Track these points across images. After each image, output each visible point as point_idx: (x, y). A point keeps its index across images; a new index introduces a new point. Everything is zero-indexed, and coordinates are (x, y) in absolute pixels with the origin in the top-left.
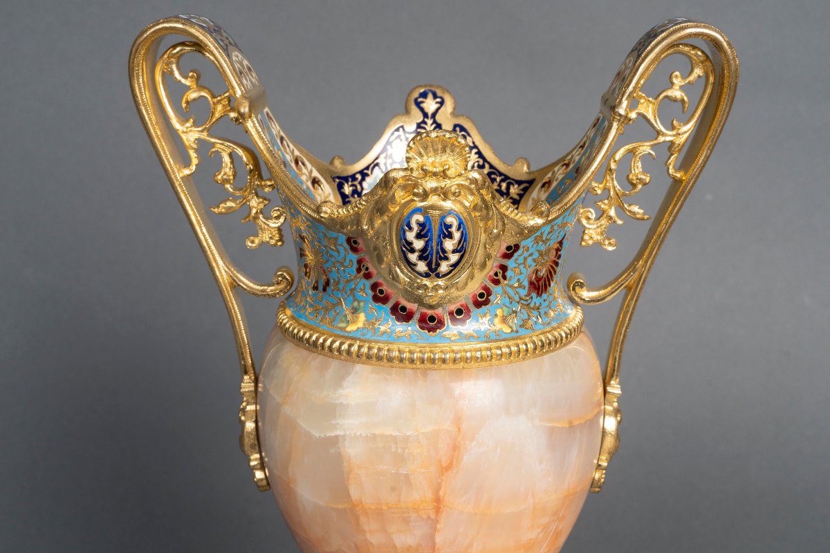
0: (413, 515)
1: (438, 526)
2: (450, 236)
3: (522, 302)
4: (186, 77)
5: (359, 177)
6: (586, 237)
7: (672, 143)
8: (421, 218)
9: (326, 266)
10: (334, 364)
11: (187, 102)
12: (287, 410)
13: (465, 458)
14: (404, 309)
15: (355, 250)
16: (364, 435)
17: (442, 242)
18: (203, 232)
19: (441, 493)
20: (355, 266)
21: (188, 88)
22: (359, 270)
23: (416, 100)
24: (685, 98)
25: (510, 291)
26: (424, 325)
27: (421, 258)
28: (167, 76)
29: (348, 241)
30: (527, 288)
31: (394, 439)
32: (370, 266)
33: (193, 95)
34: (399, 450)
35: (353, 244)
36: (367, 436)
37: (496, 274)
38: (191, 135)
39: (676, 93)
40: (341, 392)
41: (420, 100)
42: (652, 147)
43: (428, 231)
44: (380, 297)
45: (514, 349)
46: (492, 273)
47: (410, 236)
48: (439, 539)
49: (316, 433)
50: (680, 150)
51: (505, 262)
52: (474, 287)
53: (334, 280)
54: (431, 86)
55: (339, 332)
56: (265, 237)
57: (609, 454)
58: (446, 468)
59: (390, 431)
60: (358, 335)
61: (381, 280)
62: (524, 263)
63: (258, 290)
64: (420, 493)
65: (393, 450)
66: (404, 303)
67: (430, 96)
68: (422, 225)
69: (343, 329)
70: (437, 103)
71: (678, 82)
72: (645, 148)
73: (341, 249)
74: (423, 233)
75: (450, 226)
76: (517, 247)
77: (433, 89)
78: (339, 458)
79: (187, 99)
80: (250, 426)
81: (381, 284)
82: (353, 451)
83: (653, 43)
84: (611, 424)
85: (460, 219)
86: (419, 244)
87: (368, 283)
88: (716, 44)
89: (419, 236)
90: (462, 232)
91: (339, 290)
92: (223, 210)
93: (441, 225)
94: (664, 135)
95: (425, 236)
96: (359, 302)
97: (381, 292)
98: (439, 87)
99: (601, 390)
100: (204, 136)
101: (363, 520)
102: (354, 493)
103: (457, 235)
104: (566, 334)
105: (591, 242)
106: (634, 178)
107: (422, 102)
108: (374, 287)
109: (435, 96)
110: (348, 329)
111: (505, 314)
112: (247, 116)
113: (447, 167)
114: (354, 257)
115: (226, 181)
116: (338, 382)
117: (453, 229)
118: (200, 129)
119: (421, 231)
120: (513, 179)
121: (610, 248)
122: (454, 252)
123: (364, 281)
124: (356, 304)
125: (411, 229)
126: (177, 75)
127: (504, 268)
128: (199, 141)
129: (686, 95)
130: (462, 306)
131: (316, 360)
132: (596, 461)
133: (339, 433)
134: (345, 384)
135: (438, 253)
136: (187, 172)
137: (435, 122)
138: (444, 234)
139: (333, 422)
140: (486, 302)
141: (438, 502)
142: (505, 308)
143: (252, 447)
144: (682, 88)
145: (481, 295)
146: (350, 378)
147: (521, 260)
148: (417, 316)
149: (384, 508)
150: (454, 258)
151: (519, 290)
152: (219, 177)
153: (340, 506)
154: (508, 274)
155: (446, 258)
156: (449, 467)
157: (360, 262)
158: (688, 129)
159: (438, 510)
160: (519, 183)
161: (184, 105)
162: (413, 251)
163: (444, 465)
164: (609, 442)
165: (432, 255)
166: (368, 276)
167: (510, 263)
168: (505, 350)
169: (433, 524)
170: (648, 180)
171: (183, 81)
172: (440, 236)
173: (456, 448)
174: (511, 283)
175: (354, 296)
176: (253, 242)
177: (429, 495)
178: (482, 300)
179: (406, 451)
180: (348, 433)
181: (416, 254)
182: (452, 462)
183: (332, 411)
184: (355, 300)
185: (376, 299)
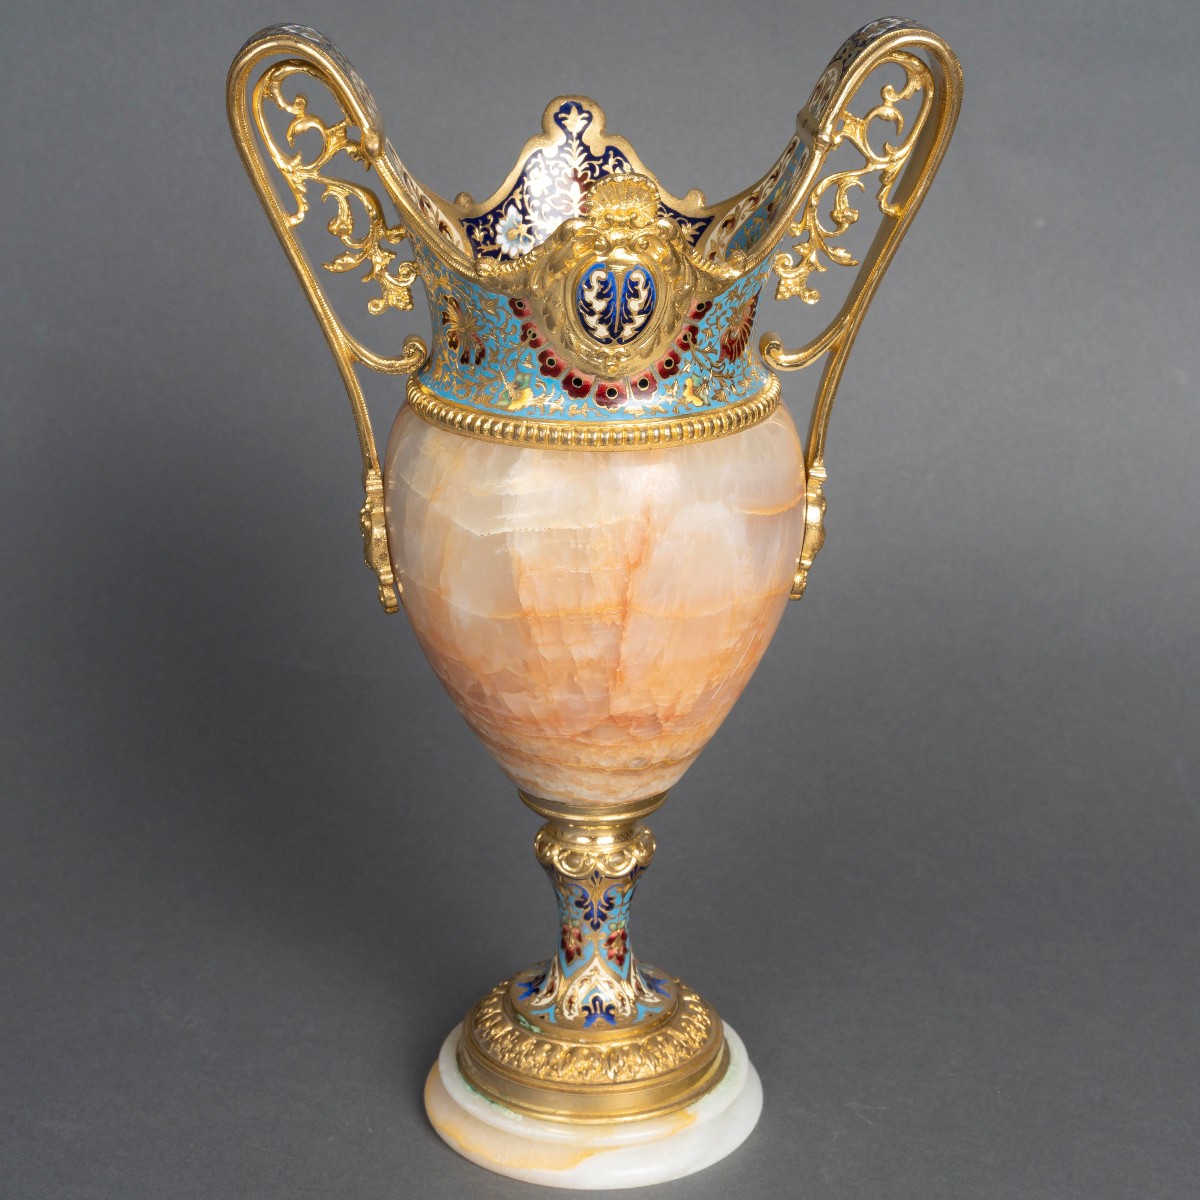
0: (596, 622)
1: (625, 634)
2: (636, 295)
3: (714, 369)
4: (291, 104)
5: (491, 218)
6: (782, 289)
7: (884, 172)
8: (603, 275)
9: (480, 333)
10: (496, 450)
11: (293, 135)
12: (437, 506)
13: (656, 553)
14: (578, 381)
15: (519, 314)
16: (537, 530)
17: (626, 303)
18: (317, 295)
19: (628, 594)
20: (520, 332)
21: (294, 118)
22: (524, 337)
23: (556, 115)
24: (900, 118)
25: (700, 356)
26: (603, 400)
27: (601, 321)
28: (269, 103)
29: (512, 303)
30: (719, 353)
31: (573, 533)
32: (538, 332)
33: (299, 127)
34: (579, 546)
35: (517, 308)
36: (541, 531)
37: (685, 338)
38: (297, 174)
39: (888, 111)
40: (508, 481)
41: (563, 115)
42: (861, 178)
43: (611, 290)
44: (550, 369)
45: (707, 425)
46: (681, 336)
47: (590, 296)
48: (624, 650)
49: (477, 532)
50: (893, 180)
51: (695, 323)
52: (660, 355)
53: (491, 349)
54: (574, 96)
55: (499, 412)
56: (392, 300)
57: (813, 550)
58: (634, 566)
59: (567, 525)
60: (525, 414)
61: (550, 349)
62: (716, 323)
63: (384, 365)
64: (603, 596)
65: (572, 546)
66: (578, 374)
67: (574, 110)
68: (604, 283)
69: (505, 408)
70: (584, 119)
71: (891, 98)
72: (852, 179)
73: (503, 314)
74: (605, 292)
75: (637, 283)
76: (709, 305)
77: (578, 101)
78: (507, 559)
79: (293, 130)
80: (378, 532)
81: (551, 354)
82: (524, 551)
83: (862, 54)
84: (814, 515)
85: (647, 275)
86: (599, 306)
87: (536, 352)
88: (934, 52)
89: (600, 296)
90: (650, 291)
91: (497, 361)
92: (340, 268)
93: (626, 282)
94: (874, 162)
95: (607, 295)
96: (524, 375)
97: (551, 362)
98: (584, 98)
99: (802, 474)
100: (315, 175)
101: (535, 631)
102: (525, 600)
103: (644, 294)
104: (764, 407)
105: (787, 295)
106: (840, 215)
107: (565, 119)
108: (543, 357)
109: (580, 110)
110: (511, 407)
111: (695, 384)
112: (376, 153)
113: (634, 215)
114: (519, 322)
115: (341, 232)
116: (503, 470)
117: (640, 287)
118: (310, 167)
119: (603, 290)
120: (684, 217)
121: (812, 302)
122: (640, 313)
123: (530, 349)
124: (519, 378)
125: (590, 287)
126: (281, 102)
127: (694, 330)
128: (308, 182)
129: (902, 113)
130: (646, 376)
131: (472, 447)
132: (798, 560)
133: (506, 529)
134: (512, 472)
135: (621, 314)
136: (294, 221)
137: (581, 144)
138: (629, 292)
139: (499, 517)
140: (674, 372)
141: (625, 607)
142: (694, 377)
143: (382, 557)
144: (895, 105)
145: (668, 363)
146: (518, 465)
147: (713, 320)
148: (594, 390)
149: (561, 614)
150: (639, 320)
151: (710, 355)
152: (335, 227)
153: (507, 617)
154: (699, 336)
155: (631, 321)
156: (637, 565)
157: (525, 328)
158: (903, 154)
159: (624, 615)
160: (693, 221)
161: (290, 139)
162: (592, 313)
163: (632, 561)
164: (813, 536)
165: (614, 317)
166: (535, 344)
167: (701, 324)
168: (698, 426)
169: (619, 631)
170: (856, 217)
171: (289, 109)
172: (624, 296)
173: (645, 542)
174: (701, 347)
175: (517, 368)
176: (376, 306)
177: (615, 597)
178: (669, 368)
179: (588, 546)
180: (517, 529)
181: (596, 317)
182: (640, 557)
183: (497, 504)
184: (518, 372)
185: (545, 371)
